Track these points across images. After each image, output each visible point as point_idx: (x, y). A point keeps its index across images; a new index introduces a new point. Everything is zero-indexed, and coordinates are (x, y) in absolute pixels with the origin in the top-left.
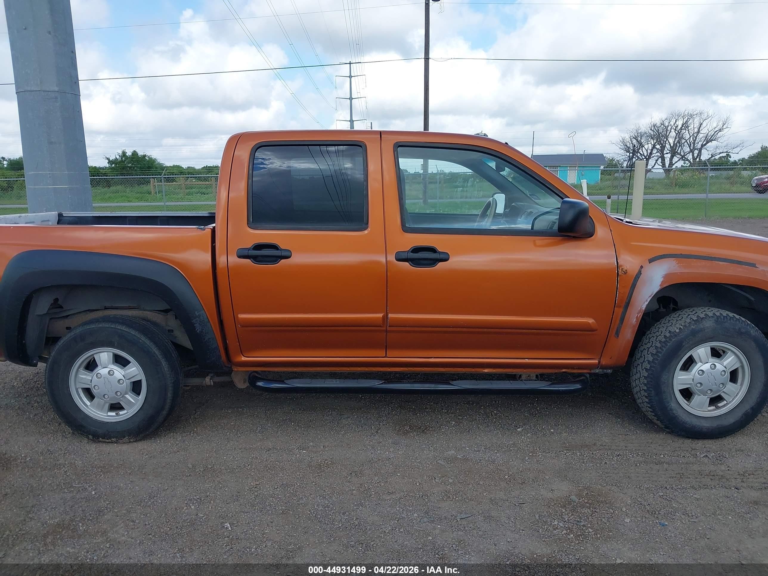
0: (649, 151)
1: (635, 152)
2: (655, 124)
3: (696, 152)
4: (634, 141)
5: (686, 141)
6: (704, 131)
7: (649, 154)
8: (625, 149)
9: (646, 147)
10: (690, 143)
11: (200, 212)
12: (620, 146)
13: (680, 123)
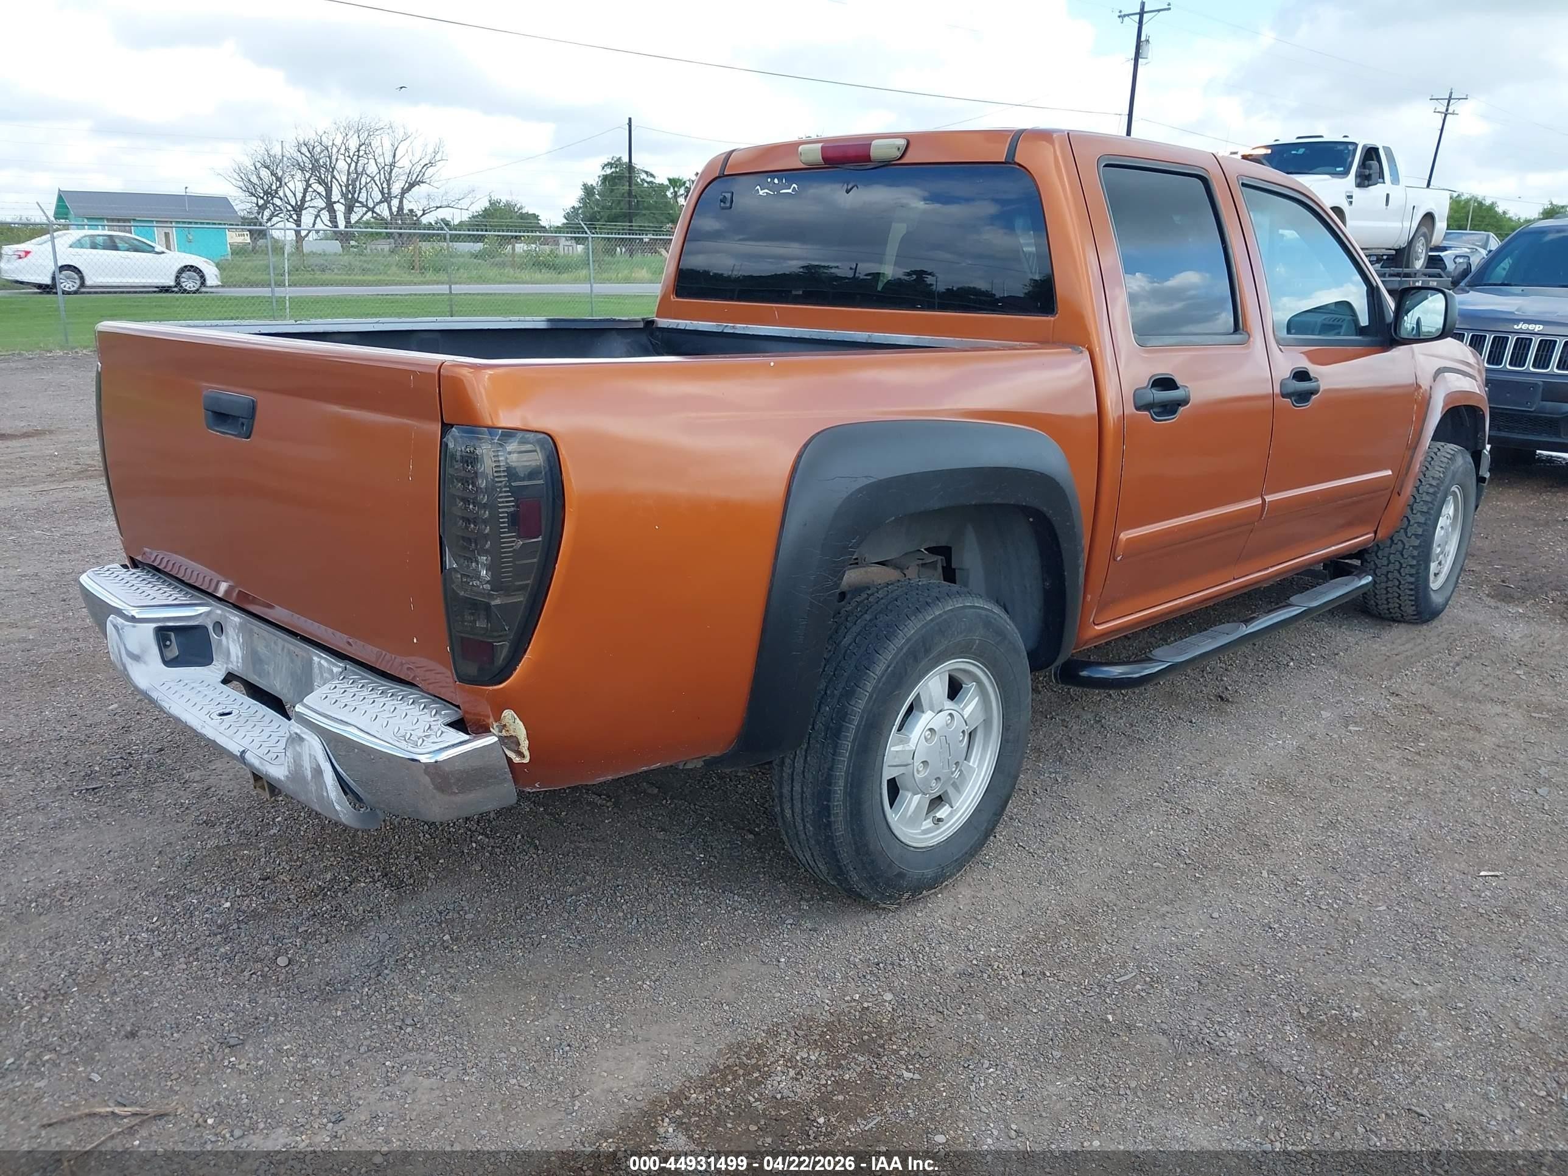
0: (299, 196)
1: (270, 194)
2: (307, 140)
3: (395, 203)
4: (265, 173)
5: (373, 179)
6: (404, 163)
7: (299, 203)
8: (244, 188)
9: (291, 185)
10: (382, 185)
11: (527, 318)
12: (234, 182)
13: (353, 144)
